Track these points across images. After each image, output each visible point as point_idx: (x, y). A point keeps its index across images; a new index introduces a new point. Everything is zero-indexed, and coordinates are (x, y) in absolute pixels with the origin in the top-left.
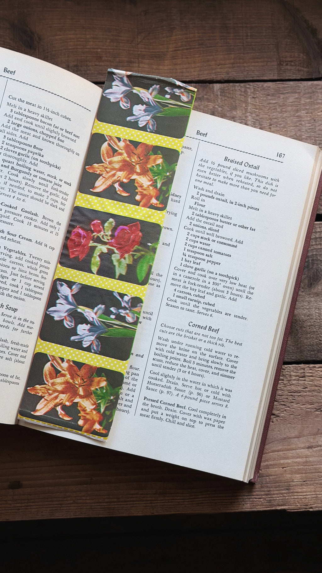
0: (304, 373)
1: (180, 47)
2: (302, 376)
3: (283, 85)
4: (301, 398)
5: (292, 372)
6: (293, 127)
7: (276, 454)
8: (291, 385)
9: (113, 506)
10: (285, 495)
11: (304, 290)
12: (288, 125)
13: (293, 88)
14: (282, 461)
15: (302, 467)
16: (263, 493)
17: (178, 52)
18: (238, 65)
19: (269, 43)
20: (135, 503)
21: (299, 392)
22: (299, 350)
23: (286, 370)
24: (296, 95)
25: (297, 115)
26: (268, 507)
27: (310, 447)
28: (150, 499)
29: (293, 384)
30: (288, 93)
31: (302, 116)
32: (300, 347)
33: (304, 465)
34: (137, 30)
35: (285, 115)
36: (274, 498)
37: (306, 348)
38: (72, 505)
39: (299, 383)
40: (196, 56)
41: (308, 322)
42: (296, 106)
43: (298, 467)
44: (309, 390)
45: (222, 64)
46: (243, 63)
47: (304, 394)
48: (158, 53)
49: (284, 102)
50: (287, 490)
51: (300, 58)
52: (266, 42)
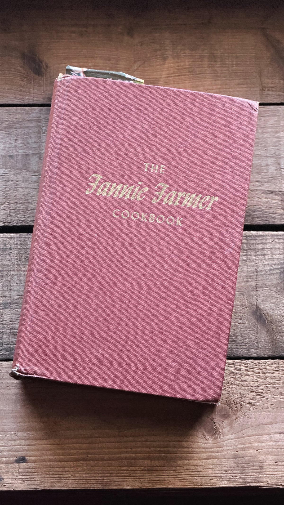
0: (279, 367)
1: (172, 74)
2: (276, 370)
3: (264, 109)
4: (275, 389)
5: (268, 366)
6: (272, 146)
7: (251, 438)
8: (266, 377)
9: (106, 480)
10: (259, 473)
11: (280, 293)
12: (269, 145)
13: (273, 112)
14: (256, 444)
15: (274, 450)
16: (239, 472)
17: (170, 78)
18: (224, 90)
19: (252, 71)
20: (126, 478)
21: (273, 384)
22: (275, 347)
23: (262, 364)
24: (276, 119)
25: (276, 135)
26: (243, 484)
27: (282, 432)
28: (139, 475)
29: (268, 377)
30: (268, 116)
31: (281, 137)
32: (276, 344)
33: (276, 448)
34: (133, 59)
35: (265, 136)
36: (249, 476)
37: (281, 345)
38: (70, 478)
39: (274, 376)
40: (186, 82)
41: (283, 322)
42: (275, 127)
43: (271, 450)
44: (283, 382)
45: (209, 89)
46: (229, 88)
47: (278, 386)
48: (152, 79)
49: (264, 124)
50: (260, 469)
51: (280, 84)
52: (250, 70)
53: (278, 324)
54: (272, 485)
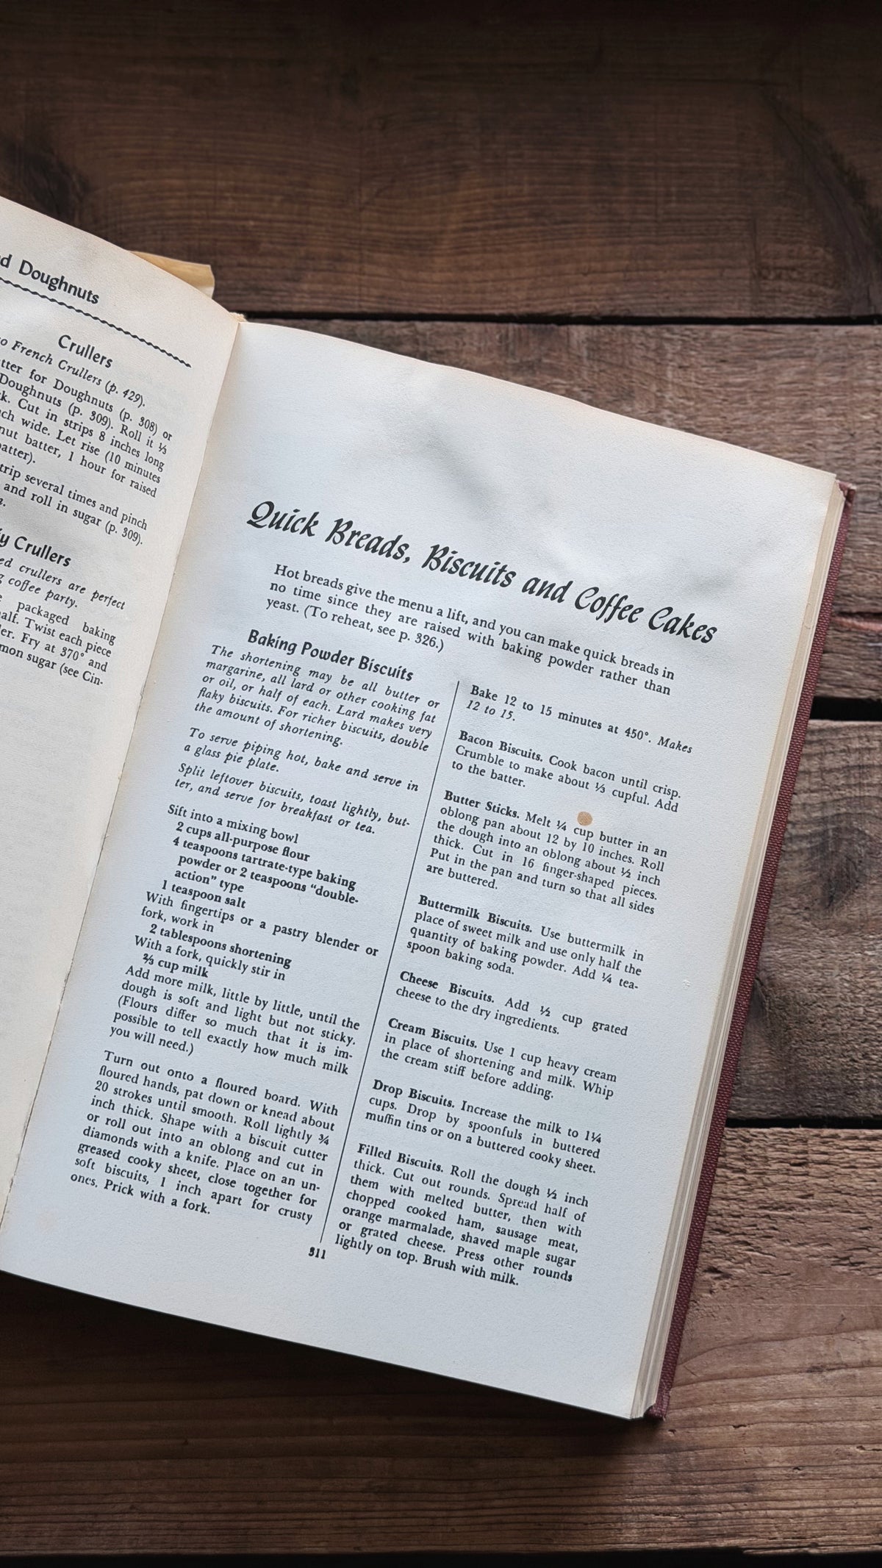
0: (806, 1152)
1: (478, 221)
2: (798, 1161)
3: (765, 335)
4: (793, 1225)
5: (770, 1149)
6: (790, 452)
7: (717, 1386)
8: (766, 1186)
9: (244, 1524)
10: (741, 1505)
11: (811, 915)
12: (779, 447)
13: (794, 343)
14: (734, 1408)
15: (791, 1425)
16: (676, 1499)
17: (472, 234)
18: (642, 273)
19: (729, 216)
20: (308, 1516)
21: (788, 1206)
22: (793, 1087)
23: (754, 1143)
24: (803, 364)
25: (802, 418)
26: (691, 1541)
27: (817, 1368)
28: (353, 1506)
29: (773, 1184)
30: (778, 356)
31: (817, 422)
32: (796, 1078)
33: (798, 1419)
34: (358, 171)
35: (769, 418)
36: (709, 1515)
37: (812, 1080)
38: (127, 1516)
39: (791, 1181)
40: (524, 246)
41: (819, 1006)
42: (800, 393)
43: (781, 1426)
44: (819, 1201)
45: (595, 272)
46: (656, 270)
47: (803, 1214)
48: (417, 237)
49: (766, 382)
50: (747, 1490)
51: (816, 258)
52: (723, 214)
54: (785, 1542)
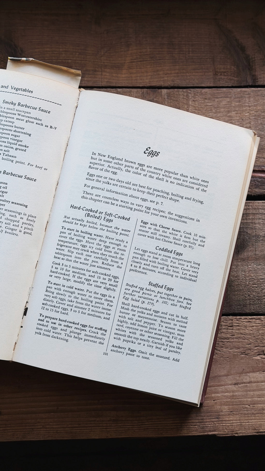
0: (232, 323)
1: (135, 59)
2: (230, 326)
3: (218, 91)
4: (229, 344)
5: (222, 322)
7: (208, 389)
8: (221, 333)
9: (75, 431)
10: (216, 423)
13: (226, 93)
14: (213, 395)
15: (229, 400)
16: (197, 421)
17: (133, 63)
18: (182, 74)
19: (206, 57)
20: (93, 428)
21: (227, 338)
24: (228, 100)
25: (228, 115)
26: (202, 433)
27: (236, 384)
28: (105, 425)
29: (223, 332)
31: (232, 116)
32: (229, 302)
33: (231, 398)
34: (100, 45)
35: (219, 115)
36: (207, 425)
37: (234, 303)
38: (42, 429)
39: (228, 331)
40: (148, 67)
41: (236, 282)
42: (228, 108)
43: (226, 400)
44: (236, 337)
45: (168, 74)
46: (186, 73)
47: (232, 340)
48: (118, 64)
49: (218, 105)
50: (217, 418)
51: (231, 69)
52: (205, 57)
53: (231, 284)
54: (228, 433)
